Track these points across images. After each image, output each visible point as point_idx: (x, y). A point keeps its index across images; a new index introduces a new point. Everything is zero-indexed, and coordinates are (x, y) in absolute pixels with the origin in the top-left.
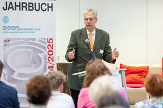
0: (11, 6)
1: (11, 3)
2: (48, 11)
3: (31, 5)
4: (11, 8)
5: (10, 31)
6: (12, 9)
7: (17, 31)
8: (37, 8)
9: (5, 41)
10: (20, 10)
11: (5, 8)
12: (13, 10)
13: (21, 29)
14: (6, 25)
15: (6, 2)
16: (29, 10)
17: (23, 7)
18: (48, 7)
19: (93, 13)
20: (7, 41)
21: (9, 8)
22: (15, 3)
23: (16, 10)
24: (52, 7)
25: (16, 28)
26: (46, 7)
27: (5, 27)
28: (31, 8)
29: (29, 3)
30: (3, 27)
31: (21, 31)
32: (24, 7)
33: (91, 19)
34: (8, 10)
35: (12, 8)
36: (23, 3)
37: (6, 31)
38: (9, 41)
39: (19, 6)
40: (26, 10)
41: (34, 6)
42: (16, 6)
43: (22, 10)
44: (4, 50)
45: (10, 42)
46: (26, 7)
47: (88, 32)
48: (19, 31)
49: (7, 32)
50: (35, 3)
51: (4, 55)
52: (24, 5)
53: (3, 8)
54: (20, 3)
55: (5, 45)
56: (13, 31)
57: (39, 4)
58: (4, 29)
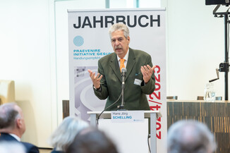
0: (87, 22)
1: (87, 18)
2: (152, 25)
3: (121, 19)
4: (87, 25)
5: (85, 56)
6: (89, 26)
8: (132, 23)
9: (77, 70)
10: (102, 26)
11: (77, 25)
12: (91, 27)
13: (104, 54)
14: (79, 48)
15: (80, 18)
17: (107, 22)
18: (152, 20)
19: (123, 30)
20: (80, 70)
21: (84, 24)
22: (94, 17)
23: (95, 27)
24: (158, 20)
26: (149, 21)
27: (78, 51)
29: (118, 17)
30: (74, 51)
32: (109, 22)
33: (120, 39)
34: (83, 27)
35: (89, 24)
36: (106, 17)
37: (79, 57)
38: (83, 70)
39: (101, 21)
41: (126, 21)
42: (95, 22)
43: (106, 26)
44: (75, 83)
45: (85, 72)
46: (111, 22)
49: (81, 58)
50: (128, 17)
51: (75, 89)
52: (110, 19)
53: (75, 25)
54: (102, 17)
55: (78, 76)
56: (90, 56)
57: (135, 17)
58: (77, 54)
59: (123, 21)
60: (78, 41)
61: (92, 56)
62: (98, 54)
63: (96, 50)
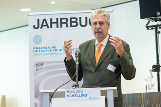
0: (45, 24)
1: (45, 20)
3: (74, 20)
4: (45, 26)
5: (43, 53)
6: (46, 27)
7: (53, 52)
8: (83, 23)
9: (37, 64)
10: (57, 27)
11: (36, 26)
12: (48, 27)
13: (60, 50)
14: (38, 46)
15: (38, 20)
16: (71, 26)
17: (62, 23)
19: (105, 15)
20: (39, 65)
21: (42, 25)
22: (51, 19)
23: (51, 27)
25: (53, 49)
27: (37, 48)
28: (74, 24)
29: (71, 19)
30: (34, 48)
31: (59, 52)
32: (64, 23)
33: (101, 23)
34: (41, 28)
35: (47, 25)
36: (61, 19)
37: (38, 53)
38: (42, 64)
39: (57, 23)
40: (67, 26)
41: (78, 22)
42: (52, 23)
43: (61, 27)
45: (43, 66)
46: (66, 23)
47: (97, 42)
48: (56, 52)
49: (40, 54)
50: (80, 18)
51: (35, 81)
52: (64, 21)
53: (34, 26)
54: (57, 19)
55: (37, 70)
56: (48, 52)
57: (86, 18)
58: (36, 50)
59: (76, 22)
60: (37, 39)
61: (49, 52)
62: (54, 51)
63: (53, 47)
